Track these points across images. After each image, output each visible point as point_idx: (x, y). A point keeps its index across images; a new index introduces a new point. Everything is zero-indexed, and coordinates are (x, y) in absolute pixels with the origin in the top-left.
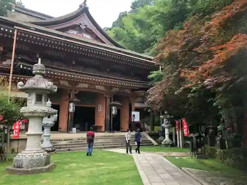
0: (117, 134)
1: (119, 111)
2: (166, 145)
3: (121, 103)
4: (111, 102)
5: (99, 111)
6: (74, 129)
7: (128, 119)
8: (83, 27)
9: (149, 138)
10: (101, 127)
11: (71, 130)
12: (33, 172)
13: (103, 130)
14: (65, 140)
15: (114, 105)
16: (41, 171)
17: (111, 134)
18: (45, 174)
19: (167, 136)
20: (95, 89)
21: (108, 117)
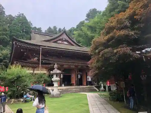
0: (81, 87)
1: (81, 77)
2: (102, 91)
3: (82, 73)
4: (77, 72)
5: (73, 76)
6: (63, 85)
7: (85, 80)
8: (64, 39)
9: (95, 88)
10: (74, 84)
11: (62, 85)
12: (57, 97)
13: (75, 85)
14: (60, 89)
15: (79, 74)
16: (59, 97)
17: (79, 87)
18: (60, 98)
19: (102, 87)
20: (70, 67)
21: (77, 79)
